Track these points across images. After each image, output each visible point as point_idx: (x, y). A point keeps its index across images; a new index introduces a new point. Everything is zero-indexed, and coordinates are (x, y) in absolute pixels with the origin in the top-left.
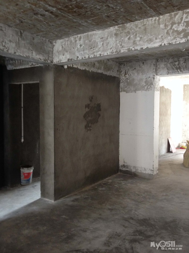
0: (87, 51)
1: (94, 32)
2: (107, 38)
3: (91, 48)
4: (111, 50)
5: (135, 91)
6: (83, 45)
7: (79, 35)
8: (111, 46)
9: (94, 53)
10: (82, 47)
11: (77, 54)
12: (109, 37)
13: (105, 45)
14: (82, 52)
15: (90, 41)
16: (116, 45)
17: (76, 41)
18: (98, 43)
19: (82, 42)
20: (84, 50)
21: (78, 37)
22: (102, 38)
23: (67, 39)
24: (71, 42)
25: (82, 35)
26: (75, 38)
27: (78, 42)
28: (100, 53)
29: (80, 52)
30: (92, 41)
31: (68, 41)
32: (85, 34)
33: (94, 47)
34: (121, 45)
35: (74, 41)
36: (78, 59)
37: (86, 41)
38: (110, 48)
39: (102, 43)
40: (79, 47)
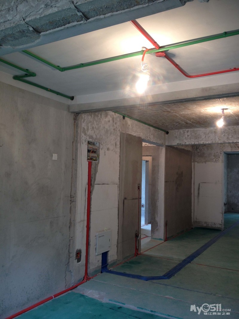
0: (193, 140)
1: (199, 129)
2: (209, 134)
3: (197, 138)
4: (212, 141)
5: (205, 162)
6: (190, 136)
7: (187, 130)
8: (212, 139)
9: (198, 141)
10: (189, 137)
11: (185, 141)
12: (210, 133)
13: (207, 137)
14: (189, 140)
15: (195, 134)
16: (215, 138)
17: (184, 133)
18: (202, 136)
19: (189, 133)
20: (190, 139)
21: (186, 130)
22: (205, 133)
23: (177, 131)
24: (180, 133)
25: (189, 129)
26: (184, 131)
27: (186, 133)
28: (203, 141)
29: (187, 139)
30: (197, 134)
31: (178, 132)
32: (192, 129)
33: (199, 138)
34: (219, 138)
35: (183, 133)
36: (186, 144)
37: (193, 134)
38: (211, 139)
39: (205, 136)
40: (186, 136)
